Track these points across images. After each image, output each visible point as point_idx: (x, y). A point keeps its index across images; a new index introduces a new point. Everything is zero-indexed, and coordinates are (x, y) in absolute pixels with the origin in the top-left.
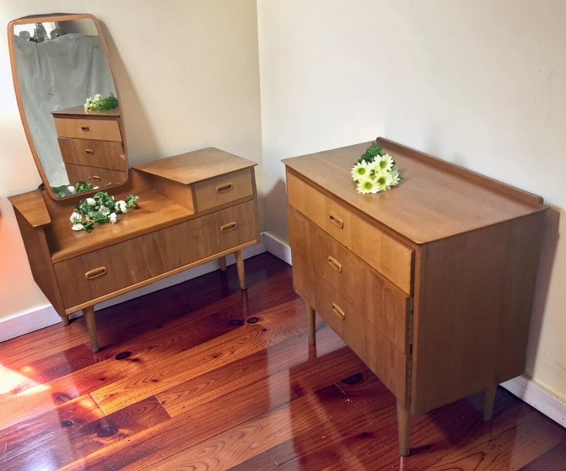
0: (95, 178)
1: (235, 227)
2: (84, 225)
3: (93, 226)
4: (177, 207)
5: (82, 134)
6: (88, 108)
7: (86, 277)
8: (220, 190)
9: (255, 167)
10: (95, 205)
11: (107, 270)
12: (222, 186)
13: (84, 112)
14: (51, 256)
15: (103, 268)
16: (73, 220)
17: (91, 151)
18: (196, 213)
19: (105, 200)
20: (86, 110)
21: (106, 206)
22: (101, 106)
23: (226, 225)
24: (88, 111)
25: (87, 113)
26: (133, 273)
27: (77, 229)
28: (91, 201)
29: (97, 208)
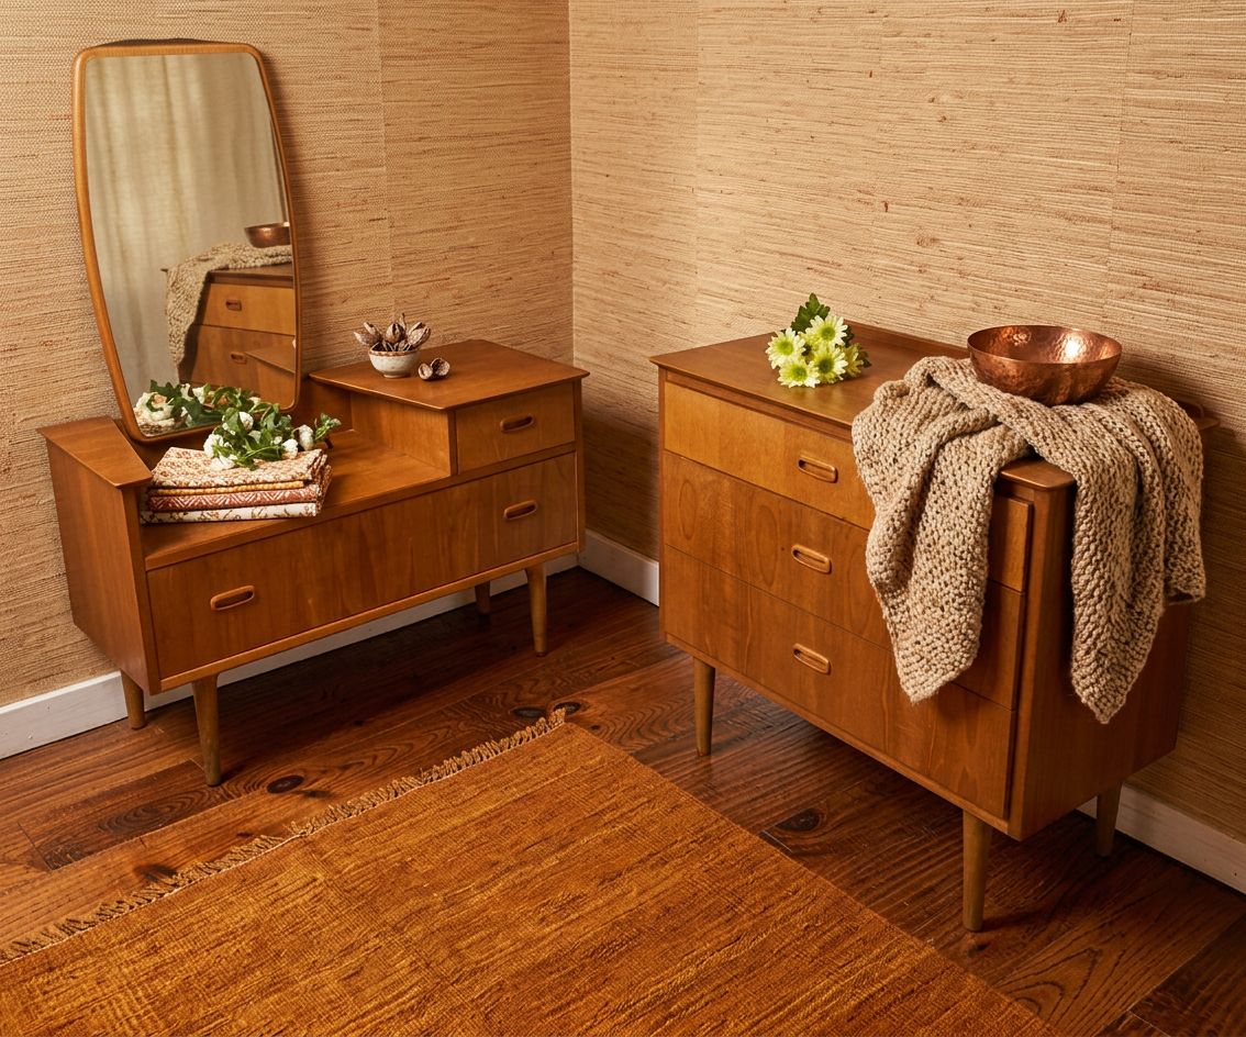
1: (534, 510)
4: (409, 461)
7: (212, 606)
8: (509, 425)
9: (583, 380)
11: (256, 592)
12: (513, 417)
15: (249, 587)
23: (515, 507)
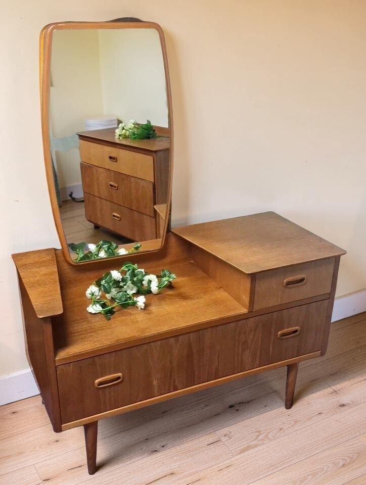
0: (114, 216)
1: (297, 333)
2: (103, 308)
3: (114, 310)
4: (222, 294)
5: (109, 164)
6: (120, 135)
7: (96, 385)
8: (288, 283)
10: (120, 280)
11: (123, 377)
12: (291, 279)
13: (114, 138)
14: (55, 354)
15: (120, 374)
16: (90, 296)
17: (116, 185)
18: (250, 312)
19: (134, 275)
20: (117, 137)
21: (133, 283)
22: (134, 134)
23: (285, 330)
24: (119, 138)
25: (117, 141)
26: (155, 383)
27: (93, 312)
28: (116, 274)
29: (122, 284)
